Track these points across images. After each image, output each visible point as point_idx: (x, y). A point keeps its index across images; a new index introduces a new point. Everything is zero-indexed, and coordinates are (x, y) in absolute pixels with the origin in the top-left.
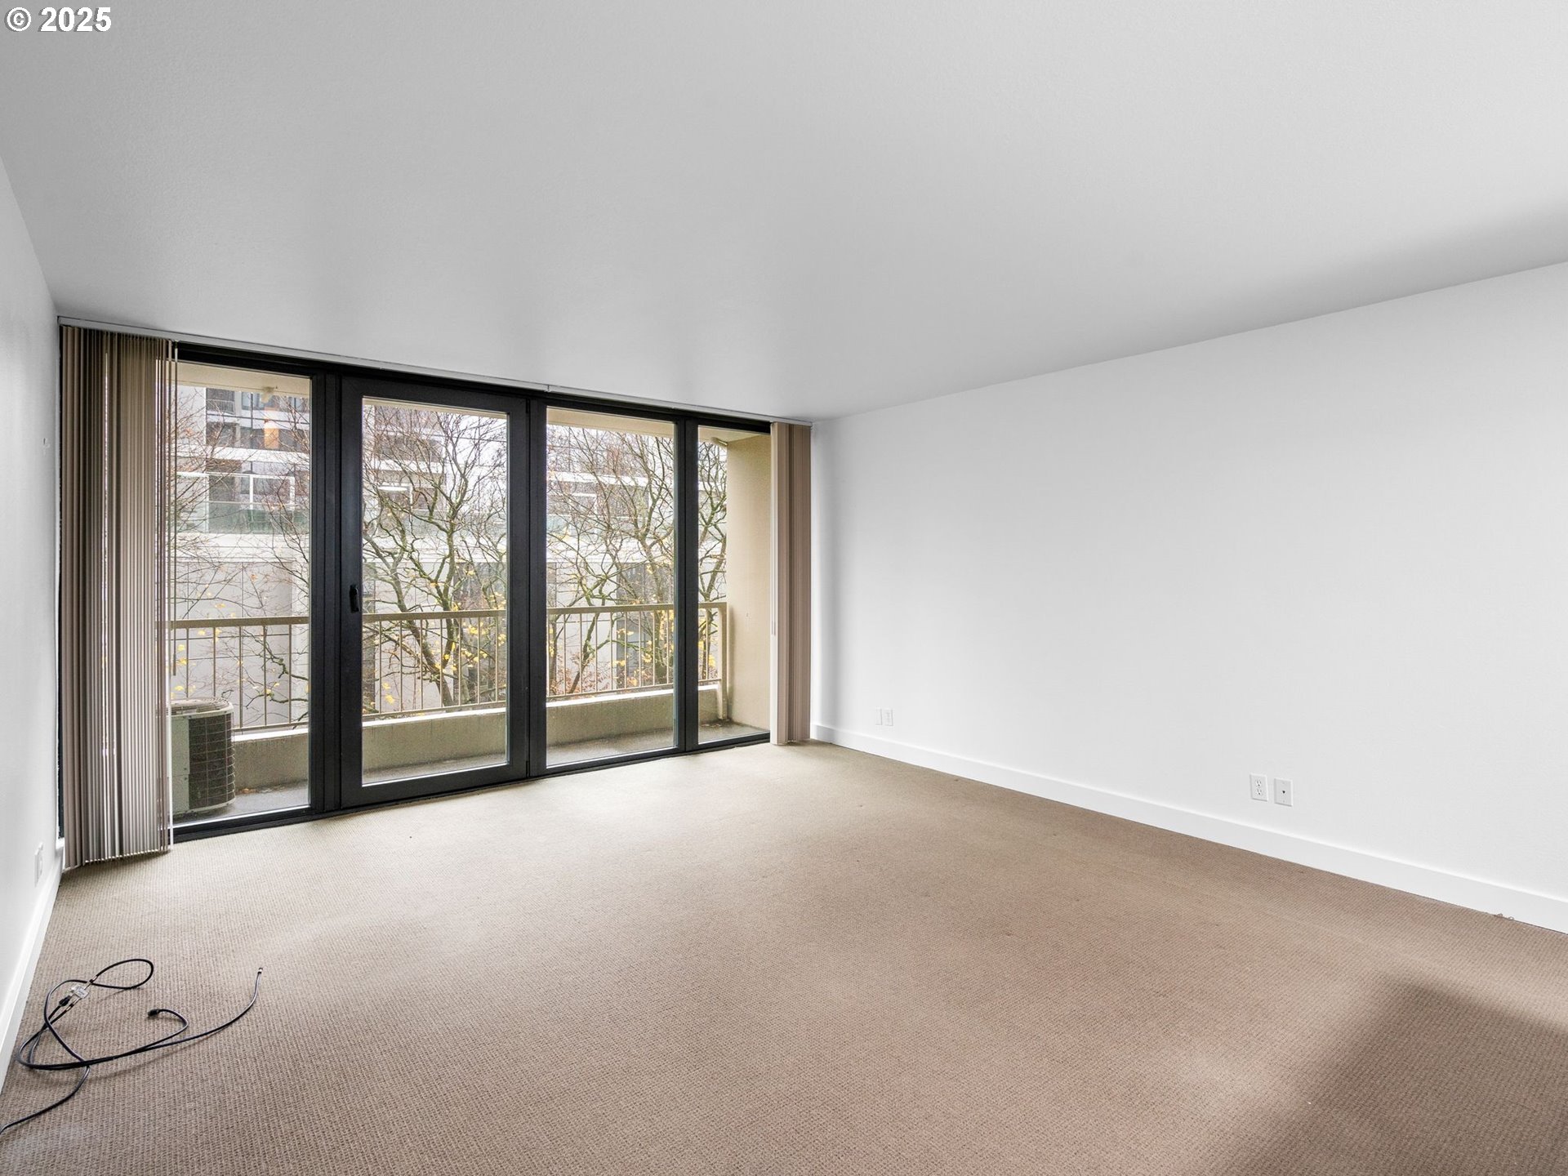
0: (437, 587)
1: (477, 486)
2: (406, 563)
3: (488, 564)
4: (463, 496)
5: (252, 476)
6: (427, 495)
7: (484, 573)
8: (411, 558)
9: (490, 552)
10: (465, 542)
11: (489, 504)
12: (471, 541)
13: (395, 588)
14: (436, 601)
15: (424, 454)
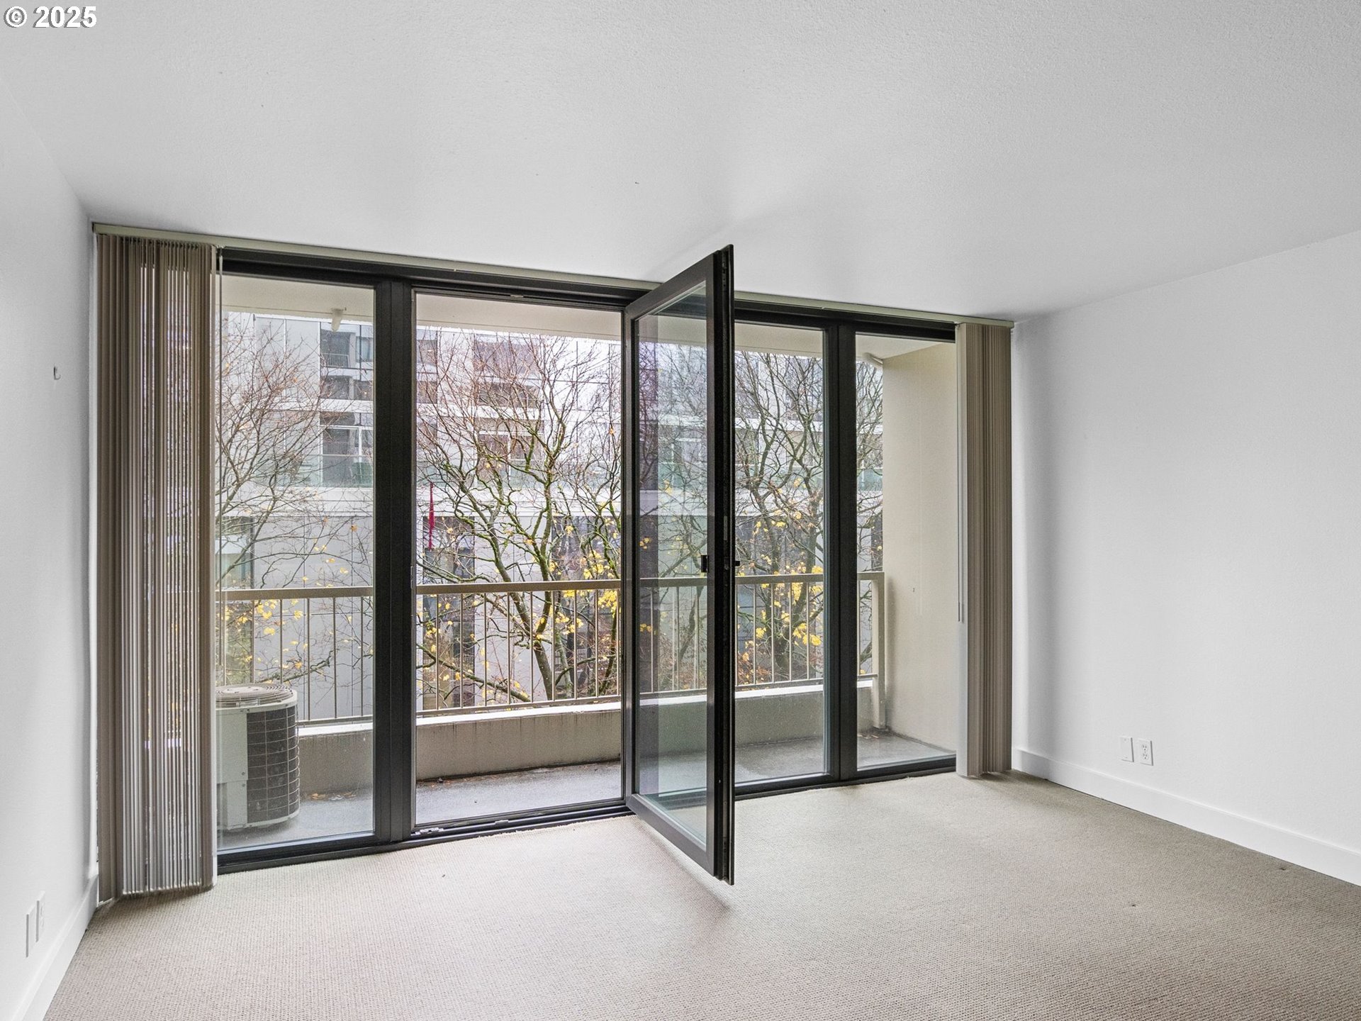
0: (534, 544)
1: (575, 431)
2: (502, 518)
3: (587, 518)
4: (560, 443)
5: (361, 428)
6: (523, 443)
7: (582, 528)
8: (508, 512)
9: (588, 505)
10: (563, 494)
11: (587, 451)
12: (569, 493)
13: (492, 544)
14: (534, 558)
15: (520, 398)
